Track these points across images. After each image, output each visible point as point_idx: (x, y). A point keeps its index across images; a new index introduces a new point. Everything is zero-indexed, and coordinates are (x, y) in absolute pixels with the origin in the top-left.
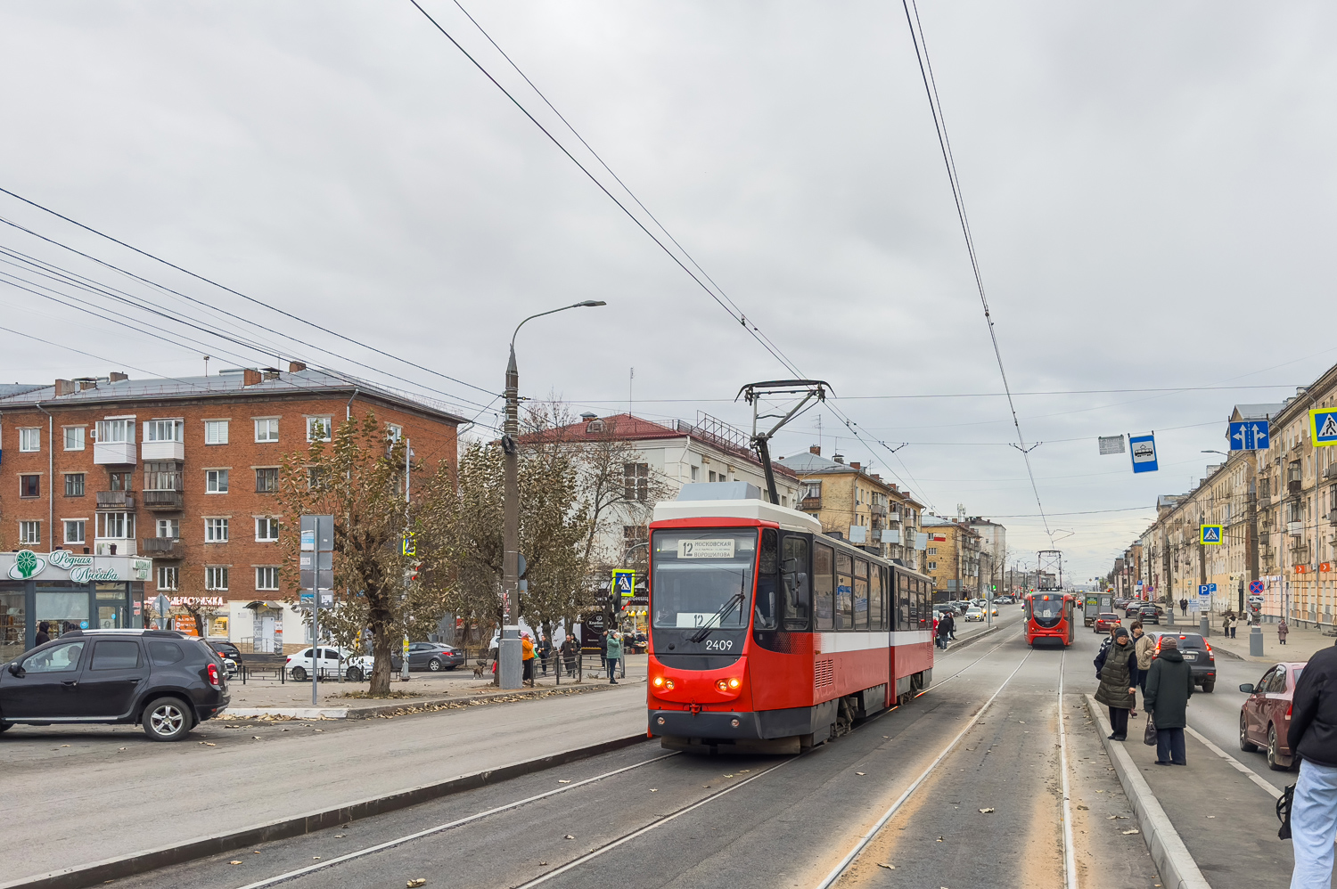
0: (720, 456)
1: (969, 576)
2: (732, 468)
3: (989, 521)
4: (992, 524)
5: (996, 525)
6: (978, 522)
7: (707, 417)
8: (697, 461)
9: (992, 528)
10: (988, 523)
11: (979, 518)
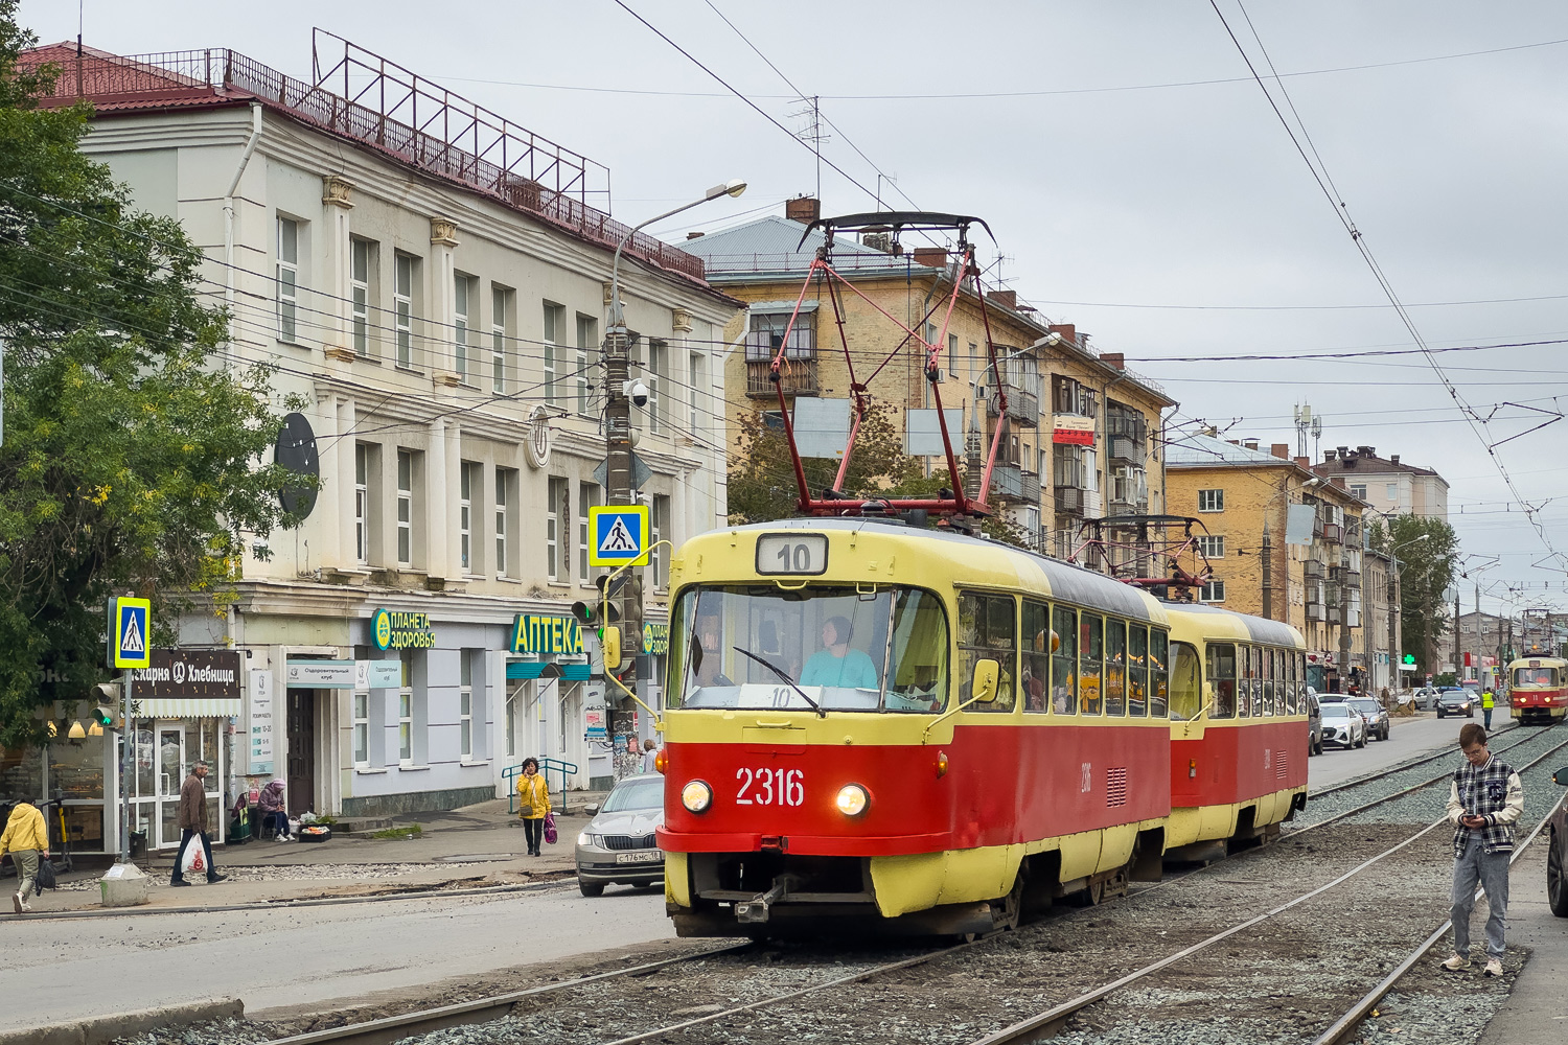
0: (394, 188)
1: (1330, 624)
2: (445, 232)
3: (1395, 459)
4: (1406, 469)
5: (1417, 473)
6: (1362, 462)
7: (353, 53)
8: (302, 197)
9: (1405, 482)
10: (1394, 465)
11: (1366, 452)
